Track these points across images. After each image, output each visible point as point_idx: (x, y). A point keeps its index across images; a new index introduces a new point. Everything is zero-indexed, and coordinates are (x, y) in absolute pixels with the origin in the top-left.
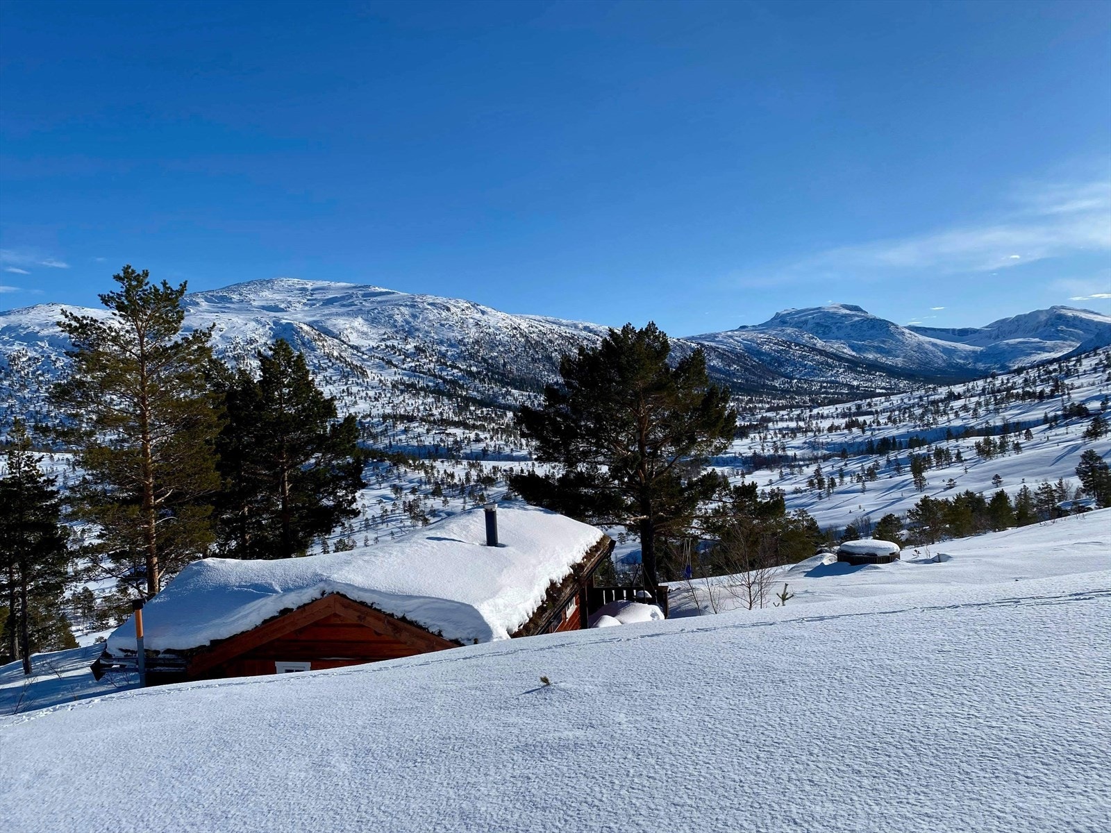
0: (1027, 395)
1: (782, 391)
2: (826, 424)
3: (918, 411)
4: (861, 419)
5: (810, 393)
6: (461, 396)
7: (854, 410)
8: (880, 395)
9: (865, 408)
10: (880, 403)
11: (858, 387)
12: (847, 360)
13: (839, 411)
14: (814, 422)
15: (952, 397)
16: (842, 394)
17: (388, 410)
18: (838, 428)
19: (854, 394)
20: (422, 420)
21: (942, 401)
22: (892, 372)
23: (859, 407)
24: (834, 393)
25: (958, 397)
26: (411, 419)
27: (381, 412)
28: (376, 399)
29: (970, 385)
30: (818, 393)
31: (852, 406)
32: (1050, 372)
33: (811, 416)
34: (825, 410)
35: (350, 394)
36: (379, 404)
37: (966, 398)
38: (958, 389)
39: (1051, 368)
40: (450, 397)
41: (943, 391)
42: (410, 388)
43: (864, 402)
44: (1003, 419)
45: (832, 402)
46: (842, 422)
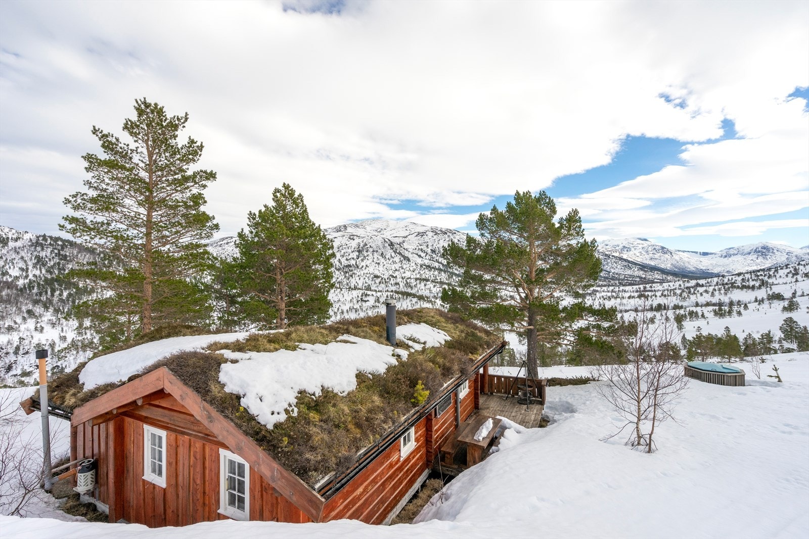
0: (743, 287)
1: (604, 277)
2: (627, 295)
3: (678, 292)
4: (646, 293)
5: (619, 280)
6: (449, 272)
7: (642, 289)
8: (657, 282)
9: (648, 289)
10: (657, 287)
11: (645, 278)
12: (639, 265)
13: (634, 289)
14: (621, 294)
15: (698, 285)
16: (636, 281)
17: (418, 276)
18: (633, 297)
19: (644, 281)
20: (432, 281)
21: (692, 287)
22: (663, 271)
23: (645, 288)
24: (632, 280)
25: (702, 286)
26: (427, 280)
27: (415, 277)
28: (413, 271)
29: (709, 280)
30: (623, 280)
31: (642, 287)
32: (758, 276)
33: (619, 291)
34: (627, 288)
35: (402, 268)
36: (414, 274)
37: (706, 286)
38: (702, 282)
39: (759, 274)
40: (445, 272)
41: (693, 283)
42: (429, 267)
43: (648, 286)
44: (730, 298)
45: (630, 284)
46: (636, 294)
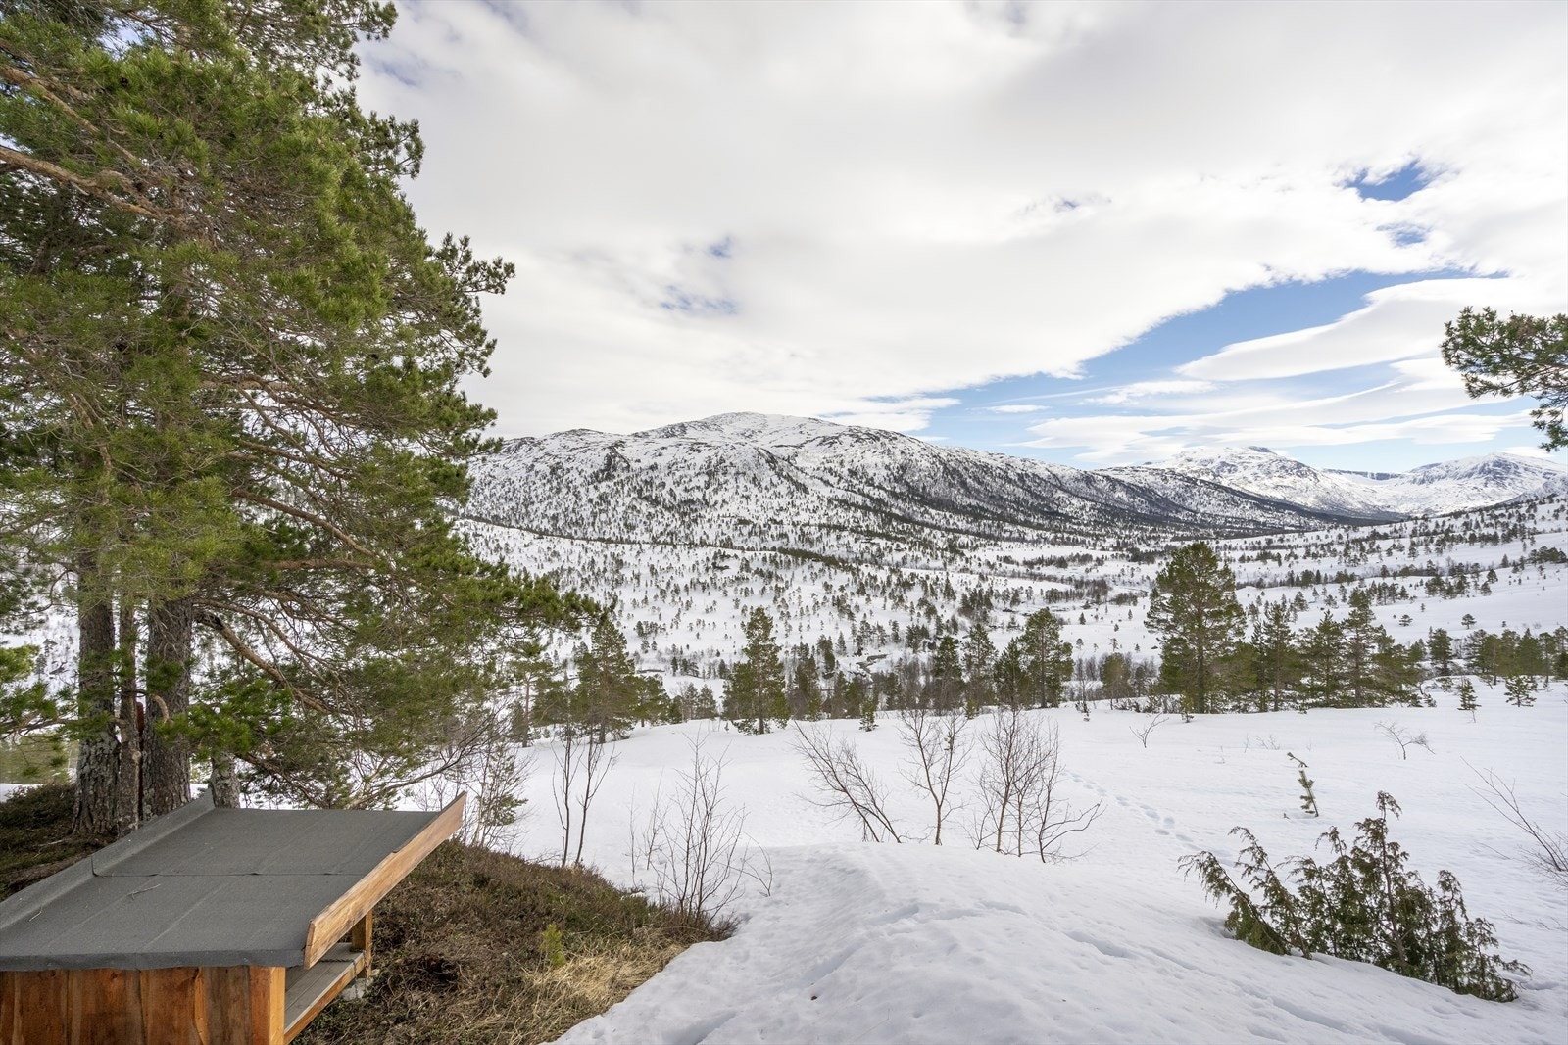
0: (1473, 539)
1: (1186, 522)
2: (1237, 555)
3: (1340, 549)
4: (1274, 552)
5: (1215, 527)
6: (884, 512)
7: (1264, 543)
8: (1292, 531)
9: (1276, 543)
10: (1293, 539)
11: (1265, 524)
12: (1254, 498)
13: (1248, 544)
14: (1222, 553)
15: (1375, 535)
16: (1248, 529)
17: (824, 521)
18: (1249, 559)
19: (1261, 529)
20: (852, 530)
21: (1366, 540)
22: (1300, 511)
23: (1270, 541)
24: (1240, 528)
25: (1385, 537)
26: (842, 528)
27: (818, 522)
28: (815, 512)
29: (1398, 526)
30: (1223, 527)
31: (1263, 539)
32: (1496, 517)
33: (1217, 547)
34: (1234, 542)
35: (794, 506)
36: (816, 516)
37: (1394, 538)
38: (1382, 529)
39: (1497, 513)
40: (876, 512)
41: (1365, 531)
42: (845, 504)
43: (1275, 538)
44: (1449, 560)
45: (1238, 535)
46: (1255, 554)
